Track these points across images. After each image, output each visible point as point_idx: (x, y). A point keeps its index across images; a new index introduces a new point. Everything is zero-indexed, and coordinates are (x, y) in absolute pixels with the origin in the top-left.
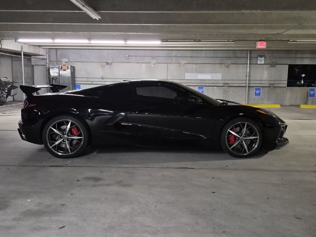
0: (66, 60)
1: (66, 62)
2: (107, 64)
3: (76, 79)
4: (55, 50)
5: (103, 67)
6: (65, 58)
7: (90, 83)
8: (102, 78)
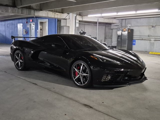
0: (130, 25)
1: (130, 27)
2: (153, 27)
3: (134, 37)
4: (125, 20)
5: (150, 29)
6: (129, 24)
7: (141, 39)
8: (149, 36)
